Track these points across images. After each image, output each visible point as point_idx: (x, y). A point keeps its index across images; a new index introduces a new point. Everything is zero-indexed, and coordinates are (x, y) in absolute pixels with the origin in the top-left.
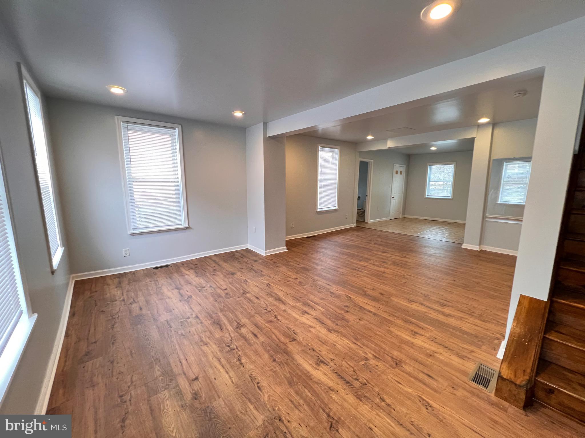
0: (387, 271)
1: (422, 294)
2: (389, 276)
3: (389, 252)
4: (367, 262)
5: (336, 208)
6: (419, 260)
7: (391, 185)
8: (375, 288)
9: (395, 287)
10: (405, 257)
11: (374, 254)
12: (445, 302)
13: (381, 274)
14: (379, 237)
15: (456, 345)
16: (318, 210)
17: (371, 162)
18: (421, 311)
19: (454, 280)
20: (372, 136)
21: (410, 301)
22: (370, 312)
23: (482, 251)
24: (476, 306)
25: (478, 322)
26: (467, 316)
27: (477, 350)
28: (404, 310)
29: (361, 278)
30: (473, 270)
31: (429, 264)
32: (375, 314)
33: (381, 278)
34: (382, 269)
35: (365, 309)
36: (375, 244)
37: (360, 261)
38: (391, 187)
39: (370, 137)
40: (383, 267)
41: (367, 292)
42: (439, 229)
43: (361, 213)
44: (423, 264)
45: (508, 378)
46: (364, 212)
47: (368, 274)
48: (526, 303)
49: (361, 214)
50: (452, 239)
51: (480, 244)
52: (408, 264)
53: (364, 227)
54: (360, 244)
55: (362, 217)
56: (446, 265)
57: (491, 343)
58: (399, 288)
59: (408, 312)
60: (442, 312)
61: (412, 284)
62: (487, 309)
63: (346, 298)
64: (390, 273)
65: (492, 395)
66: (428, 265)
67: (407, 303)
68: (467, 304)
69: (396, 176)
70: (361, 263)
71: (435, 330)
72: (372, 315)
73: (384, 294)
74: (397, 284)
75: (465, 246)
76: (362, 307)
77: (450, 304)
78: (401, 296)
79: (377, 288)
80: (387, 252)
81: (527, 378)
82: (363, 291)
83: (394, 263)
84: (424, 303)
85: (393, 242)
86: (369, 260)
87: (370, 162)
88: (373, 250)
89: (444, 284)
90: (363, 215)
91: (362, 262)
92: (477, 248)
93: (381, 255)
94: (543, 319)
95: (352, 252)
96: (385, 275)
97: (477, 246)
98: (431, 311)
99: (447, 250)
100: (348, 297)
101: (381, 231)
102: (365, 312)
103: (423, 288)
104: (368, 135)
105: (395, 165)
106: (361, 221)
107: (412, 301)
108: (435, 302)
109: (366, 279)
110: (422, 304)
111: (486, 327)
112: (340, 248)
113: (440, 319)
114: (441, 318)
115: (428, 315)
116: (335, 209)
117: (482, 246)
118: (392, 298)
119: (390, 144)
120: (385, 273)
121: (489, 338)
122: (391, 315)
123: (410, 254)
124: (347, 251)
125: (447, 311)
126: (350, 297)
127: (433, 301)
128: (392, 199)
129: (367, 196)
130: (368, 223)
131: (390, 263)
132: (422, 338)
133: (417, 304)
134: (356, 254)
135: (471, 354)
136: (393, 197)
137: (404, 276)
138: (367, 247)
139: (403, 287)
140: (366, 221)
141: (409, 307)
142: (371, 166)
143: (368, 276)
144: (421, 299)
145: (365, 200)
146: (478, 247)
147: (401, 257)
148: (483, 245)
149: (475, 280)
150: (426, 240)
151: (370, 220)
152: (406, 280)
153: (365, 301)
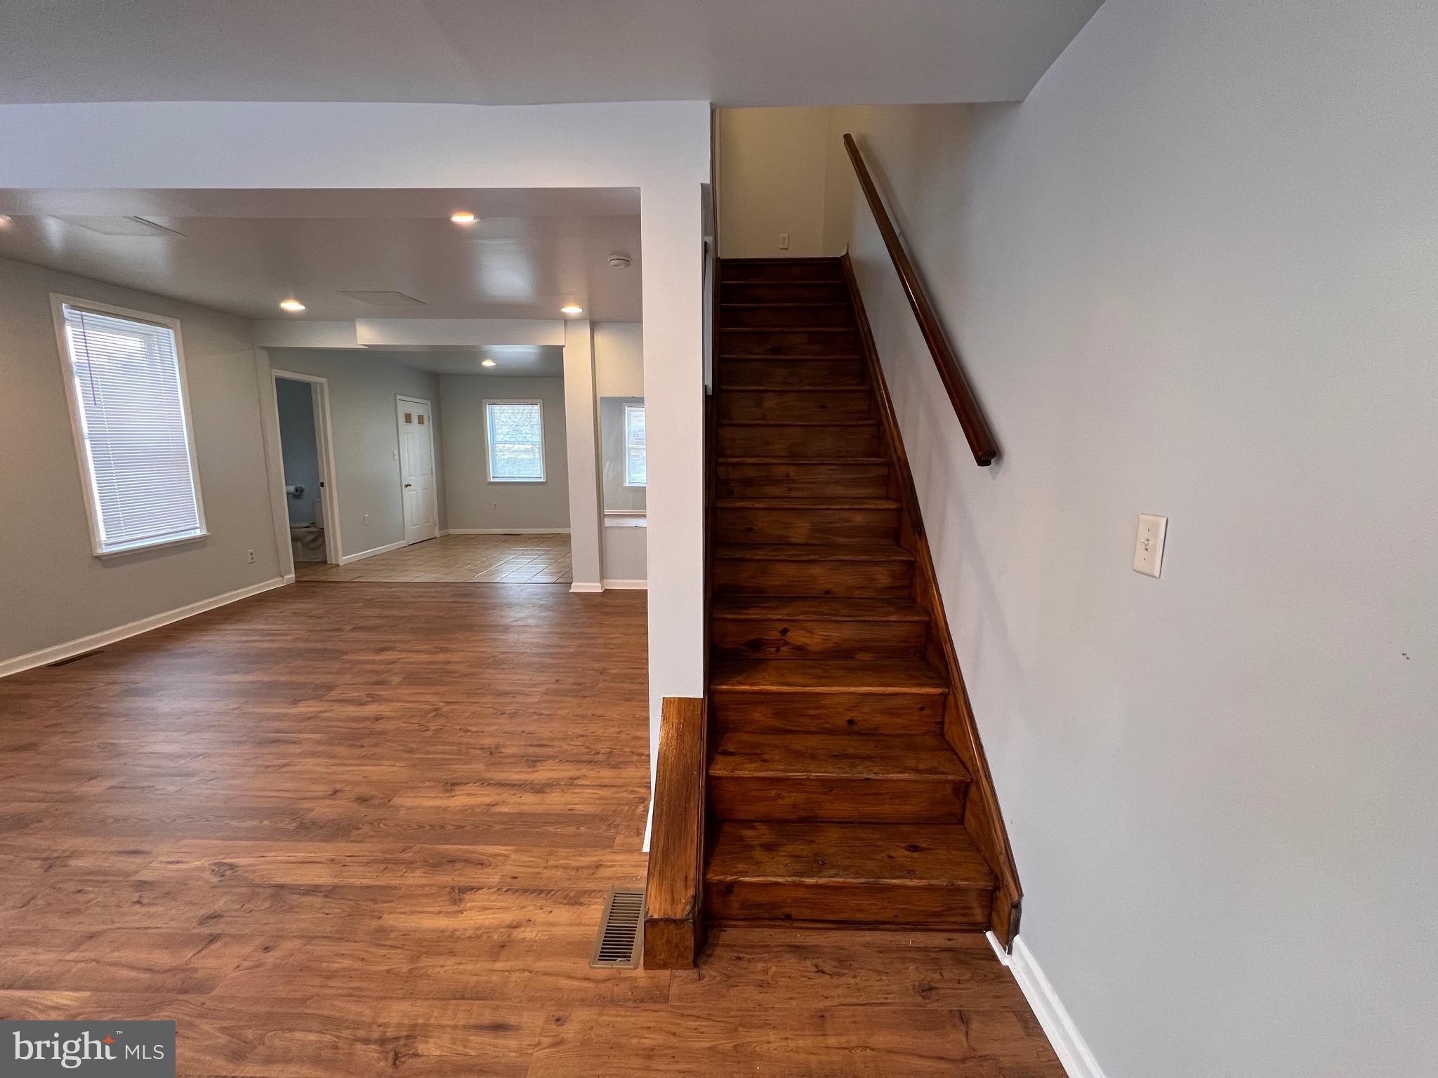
0: (385, 709)
1: (482, 749)
2: (391, 726)
3: (398, 645)
4: (319, 698)
5: (198, 533)
6: (479, 649)
7: (396, 452)
8: (339, 787)
9: (407, 756)
10: (443, 650)
11: (348, 665)
12: (538, 751)
13: (364, 728)
14: (370, 603)
15: (565, 867)
16: (105, 550)
17: (321, 384)
18: (478, 806)
19: (557, 681)
20: (301, 301)
21: (450, 786)
22: (313, 890)
23: (607, 593)
24: (600, 732)
25: (607, 774)
26: (584, 770)
27: (607, 857)
28: (433, 827)
29: (291, 768)
30: (592, 642)
31: (502, 653)
32: (331, 892)
33: (365, 742)
34: (371, 710)
35: (293, 889)
36: (354, 629)
37: (295, 702)
38: (396, 457)
39: (292, 306)
40: (374, 699)
41: (312, 815)
42: (525, 554)
43: (310, 538)
44: (489, 659)
45: (662, 916)
46: (320, 534)
47: (319, 742)
48: (673, 712)
49: (314, 540)
50: (552, 574)
51: (603, 577)
52: (450, 667)
53: (324, 578)
54: (306, 641)
55: (314, 549)
56: (538, 645)
57: (631, 819)
58: (419, 756)
59: (442, 827)
60: (532, 783)
61: (458, 727)
62: (620, 732)
63: (215, 880)
64: (394, 714)
65: (641, 971)
66: (500, 656)
67: (441, 798)
68: (583, 736)
69: (408, 427)
70: (301, 709)
71: (516, 851)
72: (317, 900)
73: (373, 797)
74: (413, 746)
75: (576, 587)
76: (281, 886)
77: (550, 751)
78: (424, 781)
79: (347, 782)
80: (392, 645)
81: (691, 892)
82: (293, 814)
83: (412, 678)
84: (488, 775)
85: (409, 613)
86: (330, 688)
87: (316, 383)
88: (346, 653)
89: (536, 700)
90: (320, 541)
91: (301, 704)
92: (596, 588)
93: (372, 662)
94: (702, 739)
95: (266, 679)
96: (379, 726)
97: (597, 582)
98: (506, 795)
99: (541, 606)
100: (223, 870)
101: (379, 584)
102: (295, 899)
103: (487, 729)
104: (285, 297)
105: (399, 397)
106: (318, 563)
107: (457, 784)
108: (514, 760)
109: (311, 764)
110: (485, 783)
111: (619, 782)
112: (217, 673)
113: (525, 808)
114: (528, 802)
115: (496, 809)
116: (200, 537)
117: (605, 581)
118: (397, 801)
119: (366, 335)
120: (378, 719)
121: (626, 808)
122: (388, 863)
123: (458, 635)
124: (250, 678)
125: (543, 774)
126: (232, 867)
127: (510, 760)
128: (405, 491)
129: (322, 485)
130: (338, 565)
131: (397, 679)
132: (480, 898)
133: (469, 788)
134: (283, 679)
135: (594, 876)
136: (407, 486)
137: (437, 709)
138: (329, 646)
139: (432, 749)
140: (329, 562)
141: (445, 809)
142: (323, 398)
143: (321, 748)
144: (481, 766)
145: (320, 497)
146: (599, 584)
147: (431, 653)
148: (607, 578)
149: (596, 666)
150: (497, 589)
151: (343, 555)
152: (442, 721)
153: (300, 855)
